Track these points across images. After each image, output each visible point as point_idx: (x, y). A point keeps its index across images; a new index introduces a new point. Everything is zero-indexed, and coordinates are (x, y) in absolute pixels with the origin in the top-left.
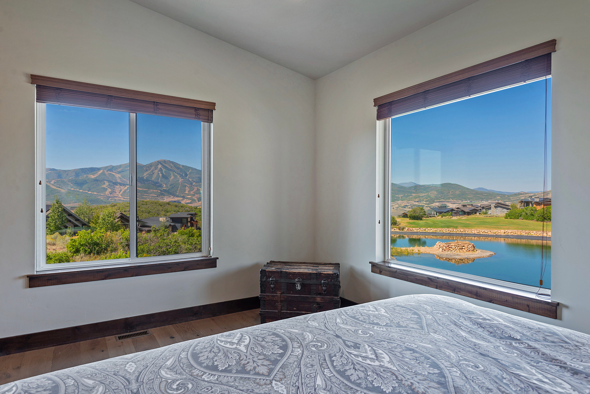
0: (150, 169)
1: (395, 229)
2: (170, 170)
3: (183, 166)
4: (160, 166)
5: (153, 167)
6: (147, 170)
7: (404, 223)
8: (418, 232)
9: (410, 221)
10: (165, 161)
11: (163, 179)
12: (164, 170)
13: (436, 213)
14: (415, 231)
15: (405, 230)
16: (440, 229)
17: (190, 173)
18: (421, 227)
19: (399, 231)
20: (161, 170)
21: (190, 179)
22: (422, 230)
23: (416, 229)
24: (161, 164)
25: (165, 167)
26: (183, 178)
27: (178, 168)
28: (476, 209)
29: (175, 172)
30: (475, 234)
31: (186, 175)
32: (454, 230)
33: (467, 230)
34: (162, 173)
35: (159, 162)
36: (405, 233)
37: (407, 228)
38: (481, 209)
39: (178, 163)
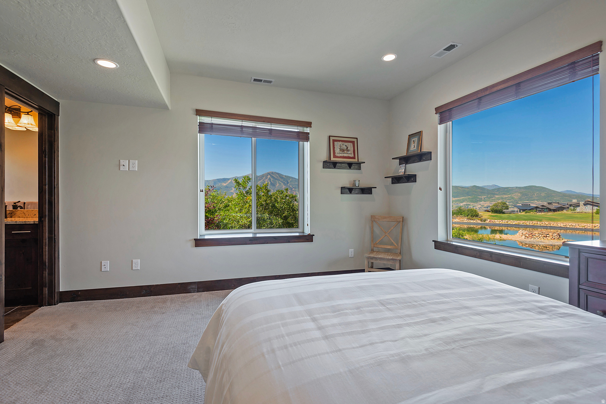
0: (262, 179)
1: (477, 220)
2: (276, 179)
3: (286, 176)
4: (269, 176)
5: (264, 177)
6: (260, 180)
7: (486, 216)
8: (500, 224)
9: (492, 214)
10: (272, 173)
11: (271, 186)
12: (272, 179)
13: (520, 210)
14: (497, 223)
15: (487, 222)
16: (524, 222)
17: (291, 181)
18: (503, 219)
19: (481, 222)
20: (270, 179)
21: (290, 186)
22: (504, 222)
23: (498, 221)
24: (270, 175)
25: (273, 177)
26: (286, 185)
27: (282, 178)
28: (563, 206)
29: (280, 180)
30: (561, 227)
31: (288, 183)
32: (539, 223)
33: (552, 223)
34: (271, 182)
35: (269, 174)
36: (487, 225)
37: (489, 220)
38: (568, 207)
39: (282, 174)
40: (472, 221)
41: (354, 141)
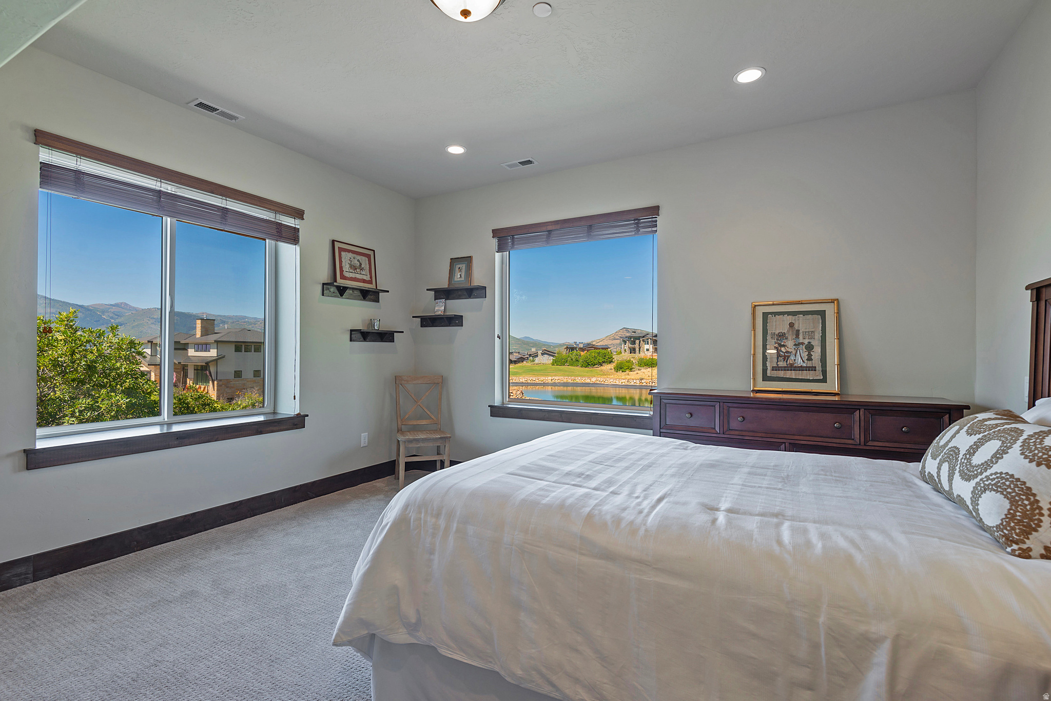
41: (369, 255)
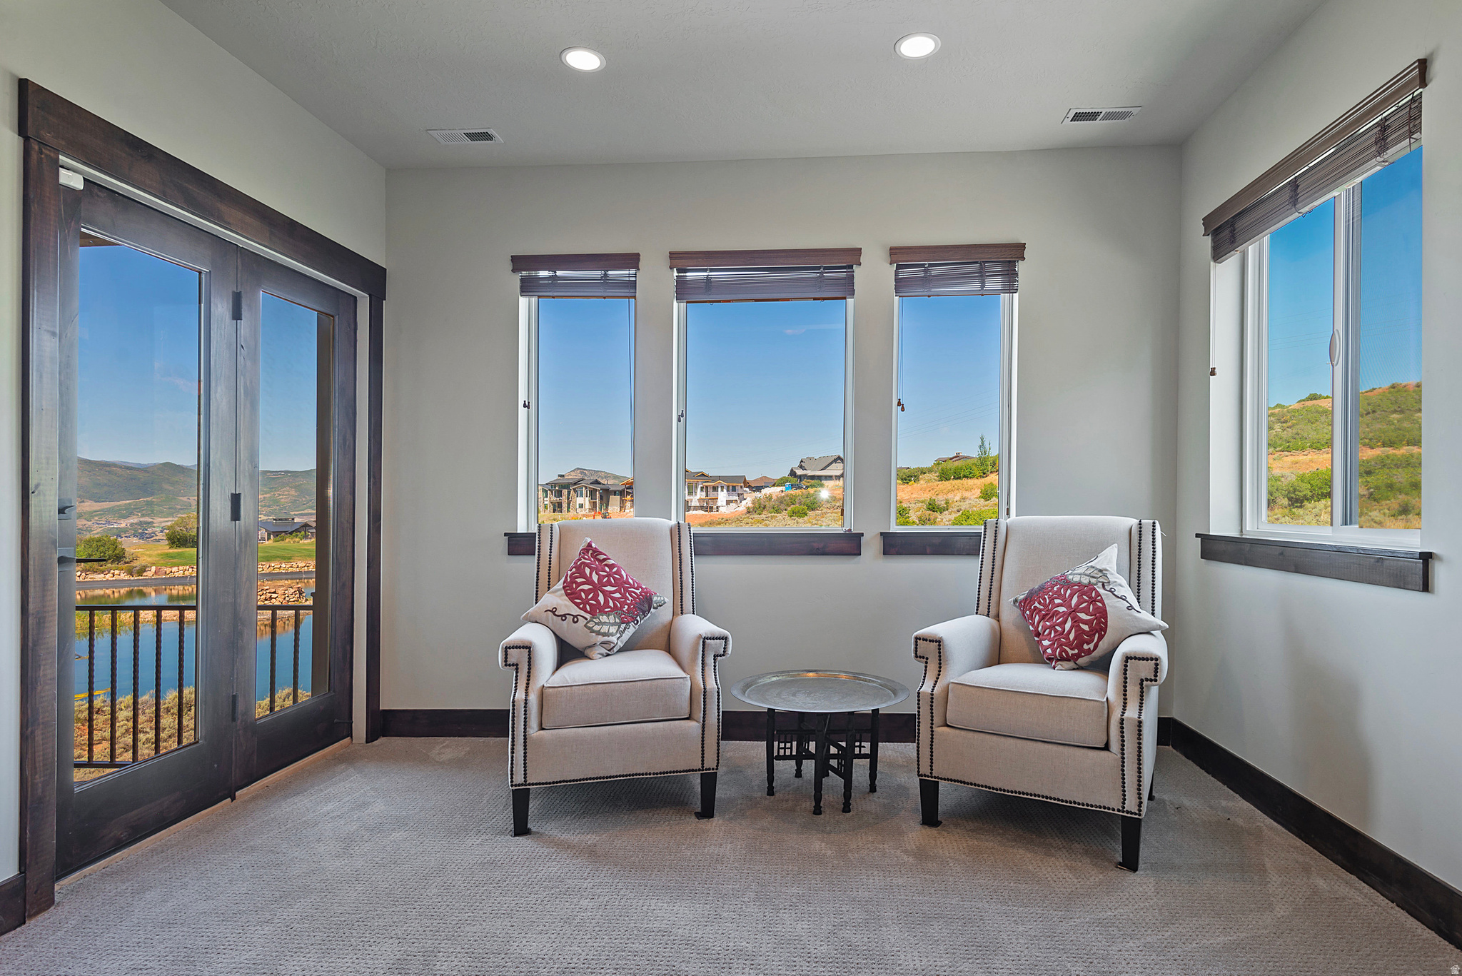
1: (117, 572)
7: (150, 556)
8: (187, 577)
9: (171, 551)
14: (177, 574)
15: (148, 574)
19: (128, 577)
23: (181, 568)
32: (283, 565)
36: (147, 583)
37: (154, 568)
40: (99, 577)
